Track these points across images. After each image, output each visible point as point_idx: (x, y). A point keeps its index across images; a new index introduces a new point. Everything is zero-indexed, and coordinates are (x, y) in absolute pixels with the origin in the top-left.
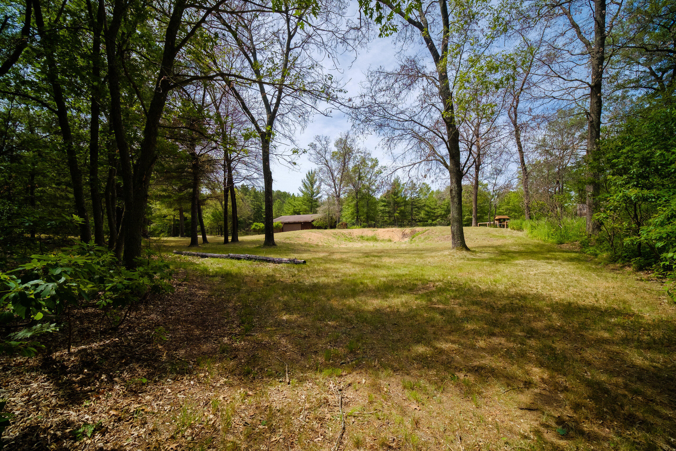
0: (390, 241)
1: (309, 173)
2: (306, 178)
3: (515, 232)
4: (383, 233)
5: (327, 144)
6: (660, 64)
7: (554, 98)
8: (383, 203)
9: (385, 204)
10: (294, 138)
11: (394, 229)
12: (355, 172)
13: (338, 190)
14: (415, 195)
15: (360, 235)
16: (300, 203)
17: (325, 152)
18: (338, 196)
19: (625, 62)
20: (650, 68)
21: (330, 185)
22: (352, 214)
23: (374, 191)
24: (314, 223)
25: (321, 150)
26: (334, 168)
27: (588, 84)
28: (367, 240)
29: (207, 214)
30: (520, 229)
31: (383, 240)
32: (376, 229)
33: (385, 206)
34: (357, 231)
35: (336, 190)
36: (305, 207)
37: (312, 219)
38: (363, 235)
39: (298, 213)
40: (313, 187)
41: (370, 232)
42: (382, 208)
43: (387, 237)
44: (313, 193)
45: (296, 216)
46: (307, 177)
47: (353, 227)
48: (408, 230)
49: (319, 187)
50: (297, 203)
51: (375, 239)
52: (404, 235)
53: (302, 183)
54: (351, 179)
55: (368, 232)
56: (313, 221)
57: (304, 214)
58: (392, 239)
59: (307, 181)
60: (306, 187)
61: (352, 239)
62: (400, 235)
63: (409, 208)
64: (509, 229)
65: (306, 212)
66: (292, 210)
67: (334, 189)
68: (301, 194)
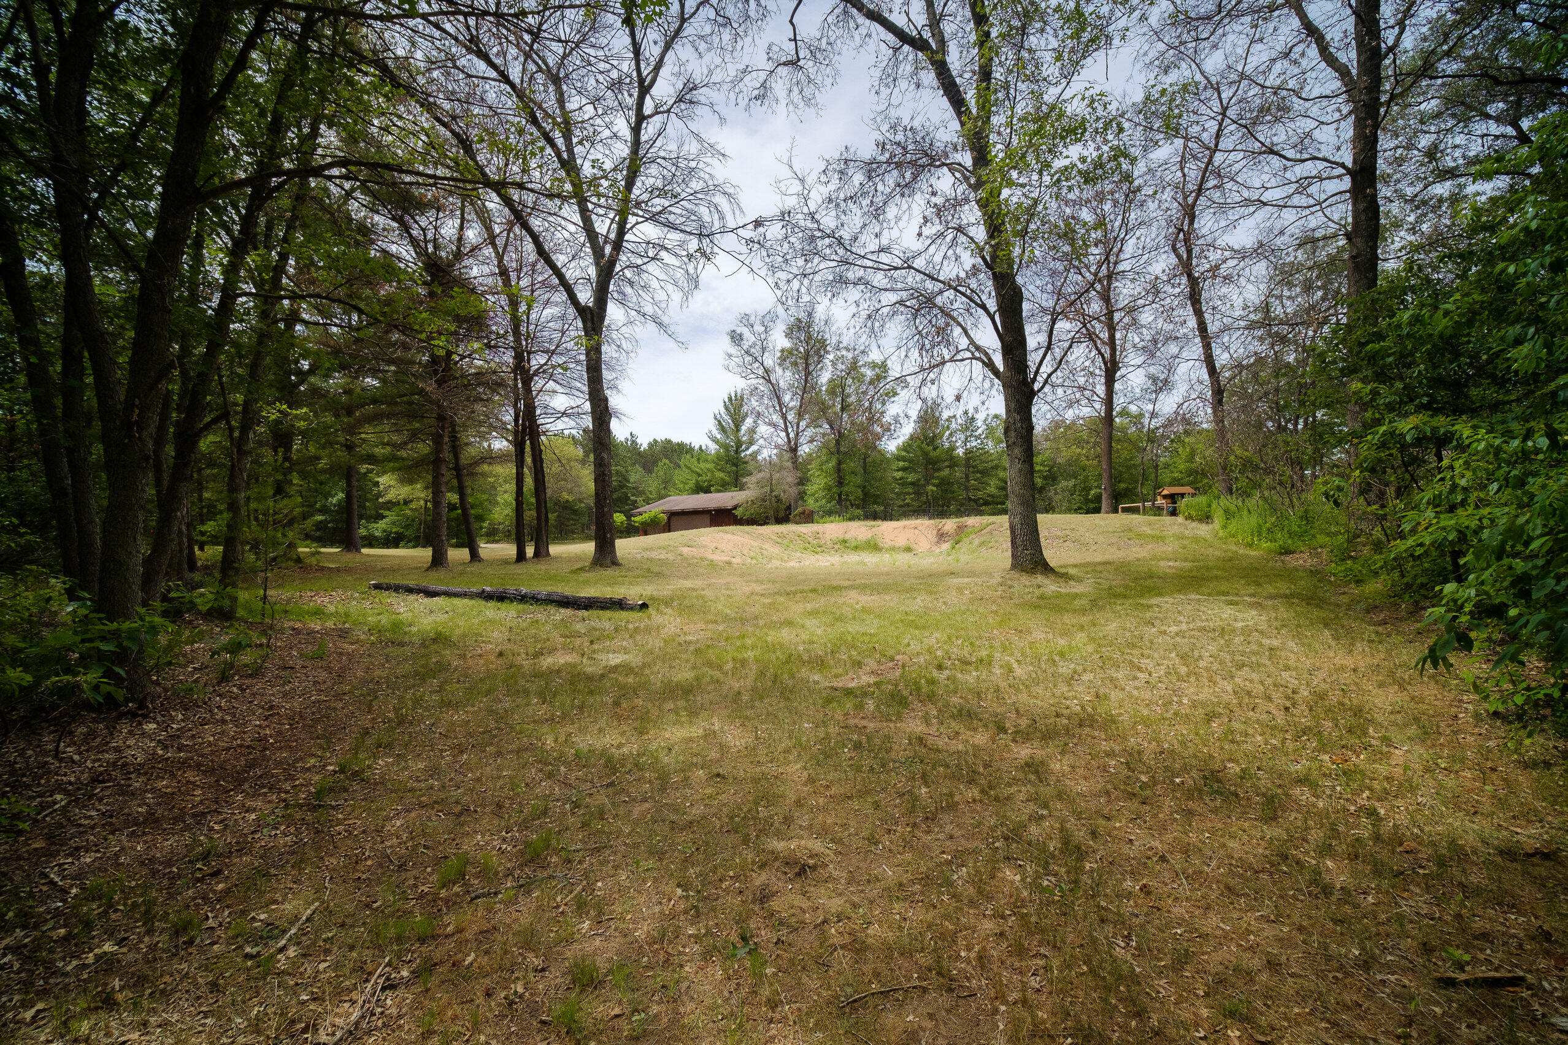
0: (908, 549)
1: (730, 399)
2: (723, 411)
3: (1194, 524)
4: (892, 531)
5: (766, 331)
6: (1540, 115)
7: (1265, 204)
8: (901, 464)
9: (906, 464)
10: (665, 320)
11: (919, 522)
12: (832, 392)
13: (792, 435)
14: (974, 444)
15: (841, 537)
16: (711, 466)
17: (764, 349)
18: (794, 450)
19: (1454, 116)
20: (1518, 128)
21: (775, 426)
22: (828, 488)
23: (879, 437)
24: (738, 512)
25: (754, 344)
26: (782, 384)
27: (1343, 165)
28: (856, 548)
29: (506, 496)
30: (1206, 518)
31: (893, 549)
32: (879, 522)
33: (904, 469)
34: (833, 529)
35: (788, 435)
36: (722, 475)
37: (734, 502)
38: (848, 536)
39: (707, 491)
40: (738, 430)
41: (863, 529)
42: (900, 474)
43: (901, 542)
44: (739, 444)
45: (702, 495)
46: (726, 408)
47: (828, 518)
48: (950, 524)
49: (752, 431)
50: (703, 465)
51: (873, 546)
52: (941, 536)
53: (713, 422)
54: (824, 409)
55: (859, 530)
56: (735, 508)
57: (719, 491)
58: (913, 546)
59: (727, 418)
60: (722, 429)
61: (819, 548)
62: (932, 535)
63: (959, 473)
64: (1180, 519)
65: (724, 486)
66: (691, 484)
67: (783, 434)
68: (713, 447)
